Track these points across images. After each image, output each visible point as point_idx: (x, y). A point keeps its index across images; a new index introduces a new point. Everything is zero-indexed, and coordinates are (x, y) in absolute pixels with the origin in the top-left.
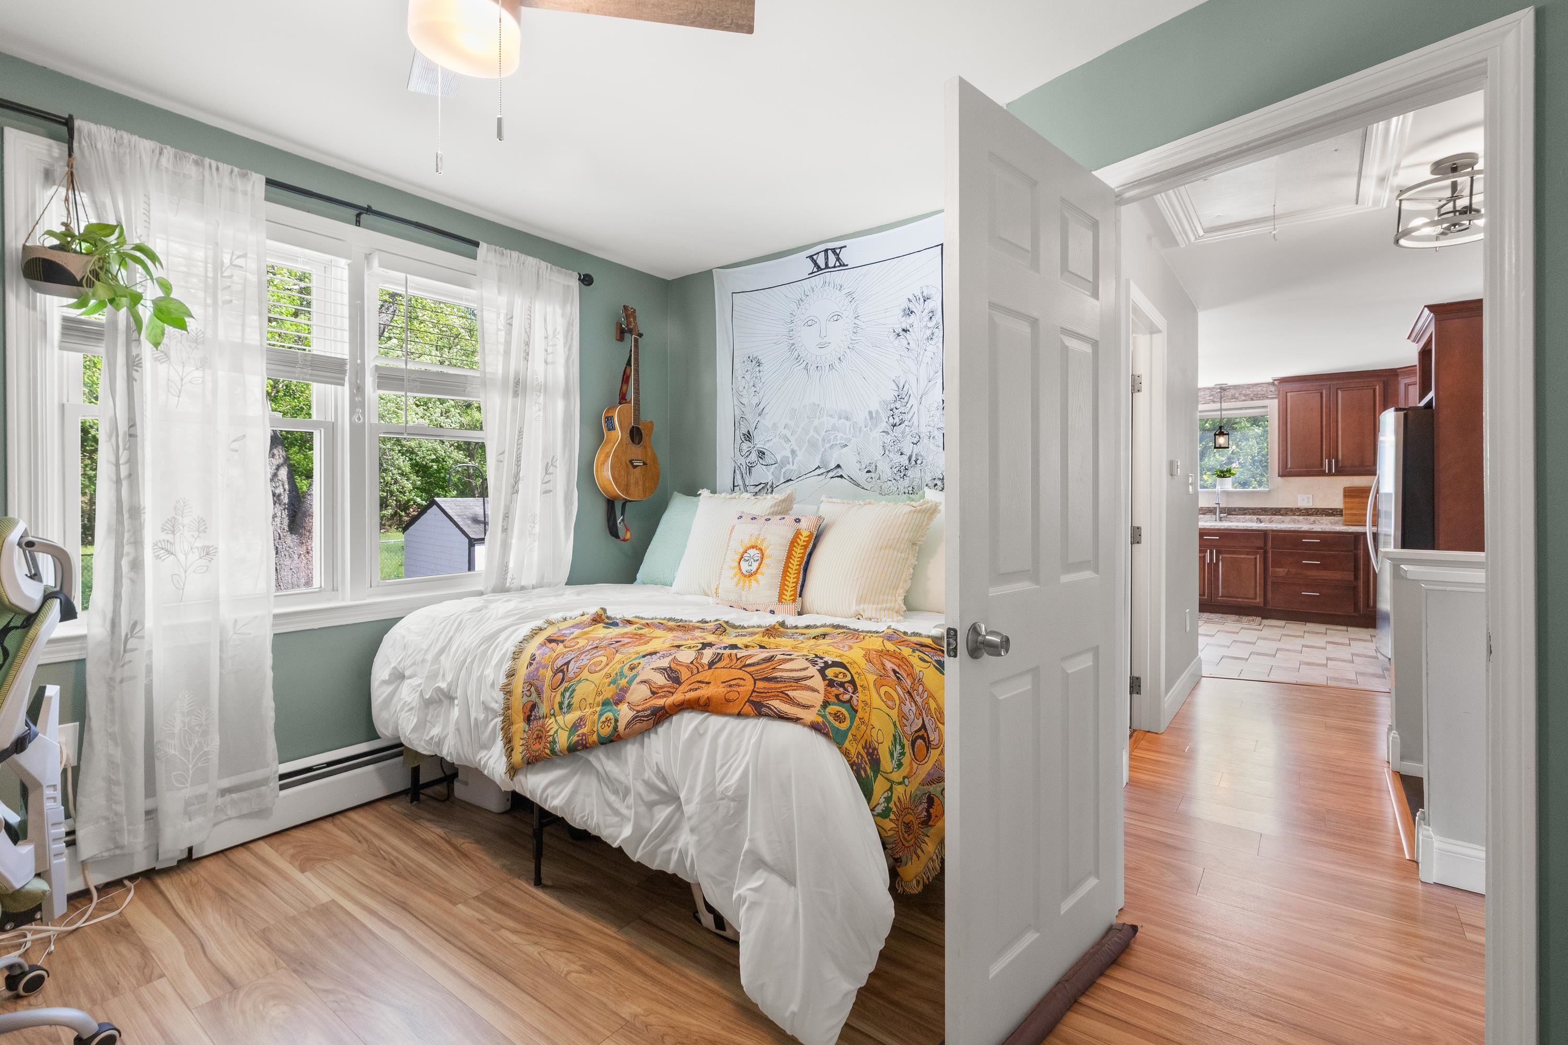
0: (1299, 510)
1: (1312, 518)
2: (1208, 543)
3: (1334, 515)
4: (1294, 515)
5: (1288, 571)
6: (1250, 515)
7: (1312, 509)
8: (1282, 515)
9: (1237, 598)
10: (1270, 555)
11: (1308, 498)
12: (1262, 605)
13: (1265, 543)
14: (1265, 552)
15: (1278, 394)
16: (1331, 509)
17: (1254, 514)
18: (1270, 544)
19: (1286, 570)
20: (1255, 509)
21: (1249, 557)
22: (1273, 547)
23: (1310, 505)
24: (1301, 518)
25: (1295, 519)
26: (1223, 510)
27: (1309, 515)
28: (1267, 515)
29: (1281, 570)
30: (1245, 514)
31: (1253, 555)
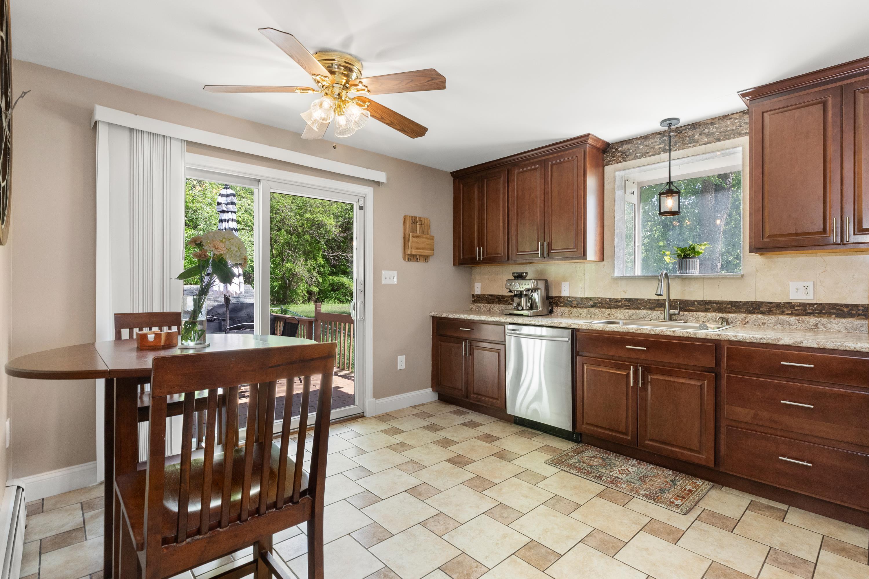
0: (790, 305)
1: (813, 320)
2: (633, 355)
3: (852, 316)
4: (782, 313)
5: (756, 414)
6: (714, 311)
7: (812, 305)
8: (762, 313)
9: (672, 445)
10: (724, 381)
11: (806, 287)
12: (711, 464)
13: (718, 363)
14: (717, 378)
15: (751, 128)
16: (847, 306)
17: (720, 310)
18: (724, 364)
19: (753, 412)
20: (722, 303)
21: (692, 382)
22: (730, 370)
23: (809, 298)
24: (793, 319)
25: (784, 321)
26: (673, 305)
27: (807, 314)
28: (740, 312)
29: (745, 411)
30: (707, 310)
31: (699, 380)
